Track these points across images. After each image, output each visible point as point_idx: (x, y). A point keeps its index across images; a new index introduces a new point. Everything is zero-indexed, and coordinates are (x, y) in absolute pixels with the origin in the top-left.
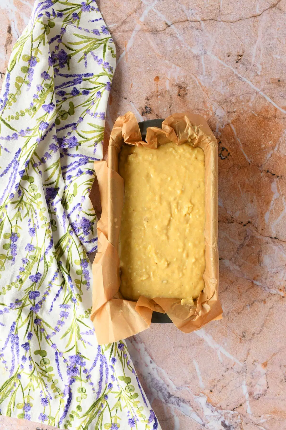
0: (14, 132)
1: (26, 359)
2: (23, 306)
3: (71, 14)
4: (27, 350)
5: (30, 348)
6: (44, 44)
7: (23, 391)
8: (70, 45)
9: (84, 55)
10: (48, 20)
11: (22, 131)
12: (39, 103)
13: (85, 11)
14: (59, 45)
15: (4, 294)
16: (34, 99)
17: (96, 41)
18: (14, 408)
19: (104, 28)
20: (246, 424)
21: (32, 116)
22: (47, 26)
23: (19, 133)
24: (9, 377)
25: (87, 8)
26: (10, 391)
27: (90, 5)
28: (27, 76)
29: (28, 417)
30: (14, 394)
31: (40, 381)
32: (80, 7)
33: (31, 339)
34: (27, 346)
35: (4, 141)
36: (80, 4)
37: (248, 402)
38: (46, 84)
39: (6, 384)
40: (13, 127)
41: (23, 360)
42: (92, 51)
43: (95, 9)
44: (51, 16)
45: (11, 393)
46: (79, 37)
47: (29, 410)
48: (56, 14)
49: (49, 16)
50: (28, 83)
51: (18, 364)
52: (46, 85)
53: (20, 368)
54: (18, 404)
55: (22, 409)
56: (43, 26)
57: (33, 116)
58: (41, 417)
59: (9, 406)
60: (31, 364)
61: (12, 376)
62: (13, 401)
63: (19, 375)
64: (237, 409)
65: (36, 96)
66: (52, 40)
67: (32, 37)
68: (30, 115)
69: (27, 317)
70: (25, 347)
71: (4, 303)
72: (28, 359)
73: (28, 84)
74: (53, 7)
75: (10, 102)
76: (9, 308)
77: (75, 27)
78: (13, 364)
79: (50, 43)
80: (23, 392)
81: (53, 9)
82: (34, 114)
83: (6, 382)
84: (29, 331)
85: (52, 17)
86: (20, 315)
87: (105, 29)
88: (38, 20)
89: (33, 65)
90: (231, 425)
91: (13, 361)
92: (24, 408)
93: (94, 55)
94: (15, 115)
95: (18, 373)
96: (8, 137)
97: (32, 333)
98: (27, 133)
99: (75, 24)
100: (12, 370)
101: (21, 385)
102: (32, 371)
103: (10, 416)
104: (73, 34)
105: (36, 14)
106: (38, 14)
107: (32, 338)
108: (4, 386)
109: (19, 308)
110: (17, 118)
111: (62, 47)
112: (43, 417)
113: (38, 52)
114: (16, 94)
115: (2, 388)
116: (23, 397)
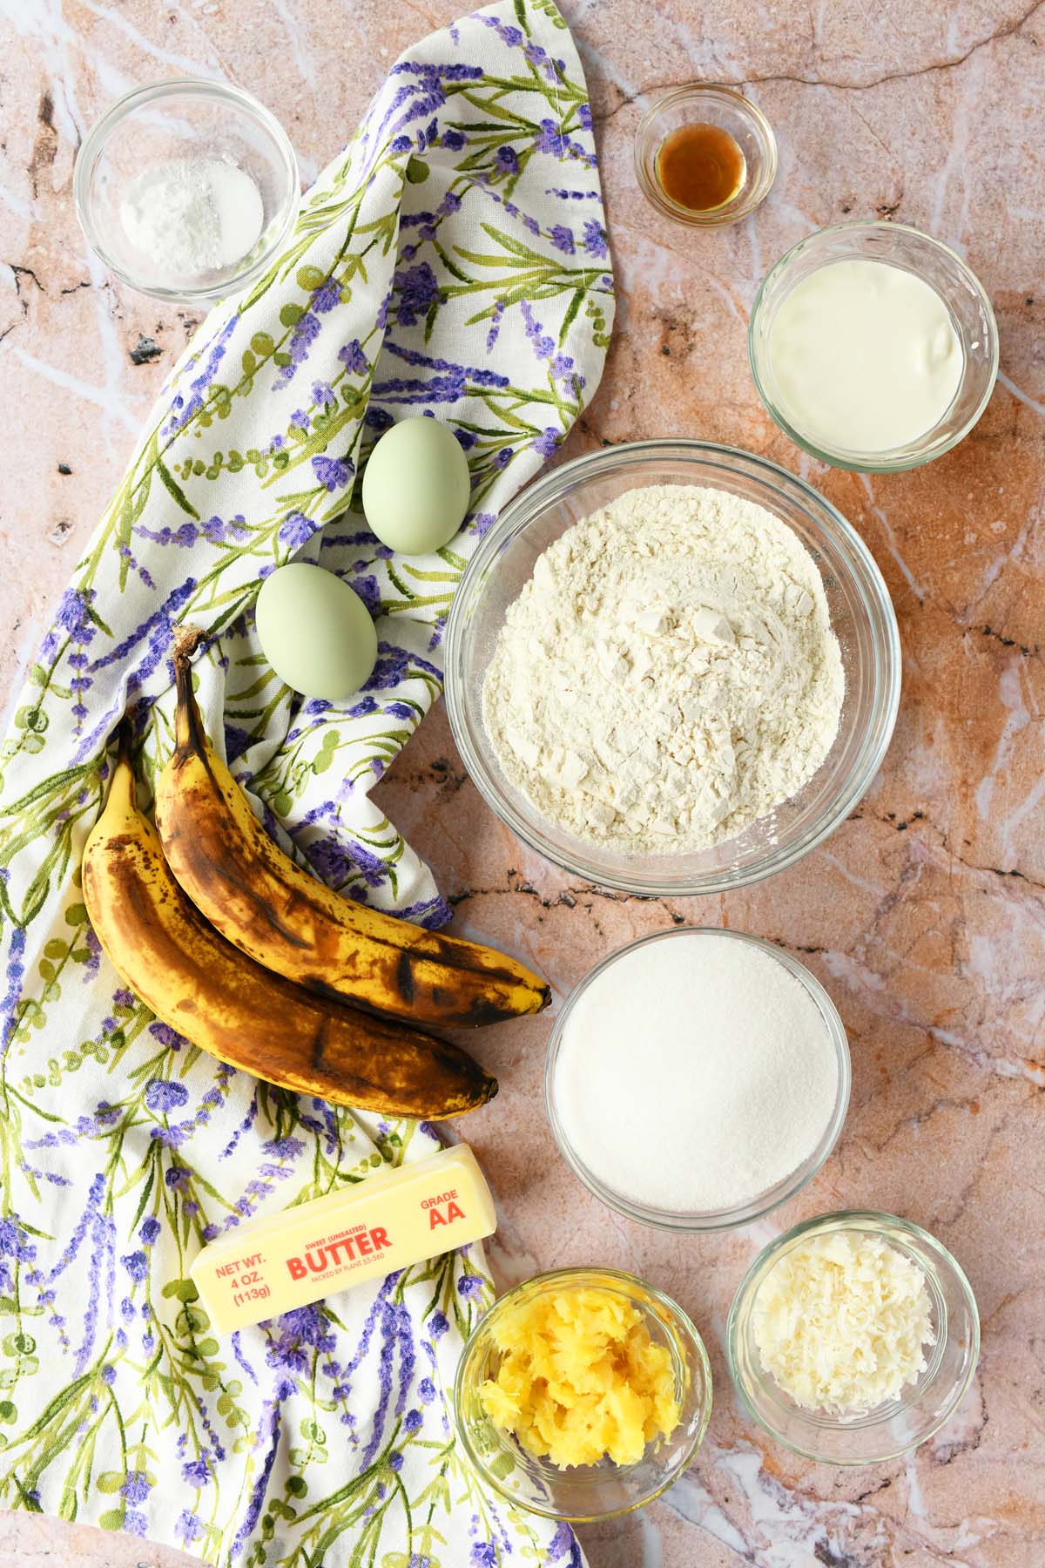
0: (188, 519)
1: (132, 1310)
2: (127, 1124)
4: (138, 1278)
5: (147, 1274)
6: (386, 251)
7: (122, 1426)
8: (460, 258)
9: (496, 305)
11: (217, 521)
12: (305, 447)
15: (57, 1084)
16: (292, 427)
17: (553, 273)
18: (86, 1489)
20: (906, 1552)
21: (265, 480)
23: (203, 524)
24: (74, 1377)
26: (75, 1427)
28: (291, 337)
29: (136, 1522)
30: (90, 1440)
31: (182, 1393)
33: (153, 1241)
34: (140, 1266)
35: (148, 542)
38: (349, 387)
39: (62, 1400)
40: (191, 503)
41: (124, 1311)
43: (582, 153)
45: (77, 1435)
46: (498, 240)
47: (143, 1496)
49: (424, 147)
50: (285, 361)
51: (110, 1326)
52: (348, 391)
53: (114, 1341)
54: (102, 1476)
55: (118, 1493)
57: (270, 482)
58: (182, 1525)
59: (71, 1481)
60: (150, 1332)
61: (83, 1374)
62: (84, 1463)
63: (109, 1371)
64: (874, 1498)
65: (301, 419)
67: (357, 213)
68: (261, 476)
69: (140, 1162)
70: (133, 1266)
71: (59, 1114)
72: (139, 1311)
73: (283, 366)
75: (209, 414)
76: (77, 1132)
78: (89, 1329)
80: (123, 1432)
82: (276, 476)
83: (61, 1396)
84: (147, 1213)
86: (117, 1156)
89: (322, 306)
90: (852, 1558)
91: (88, 1317)
92: (124, 1490)
93: (528, 318)
94: (209, 463)
95: (106, 1361)
96: (166, 531)
97: (158, 1220)
98: (232, 533)
100: (84, 1352)
101: (117, 1407)
102: (152, 1359)
103: (73, 1518)
107: (159, 1238)
108: (55, 1409)
109: (110, 1134)
110: (212, 473)
112: (190, 1525)
113: (358, 271)
114: (236, 390)
115: (48, 1416)
116: (121, 1451)
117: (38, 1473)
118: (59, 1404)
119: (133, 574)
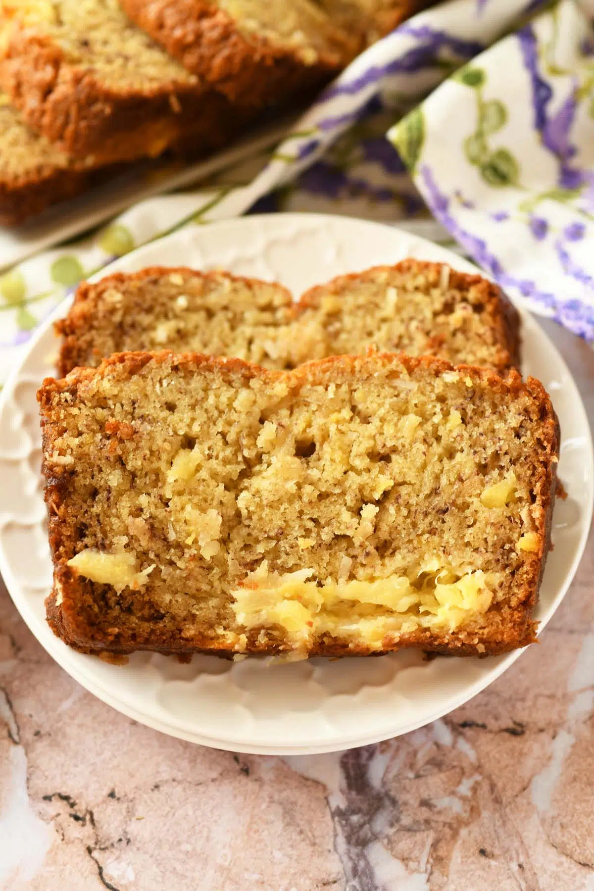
20: (483, 852)
37: (563, 744)
64: (484, 739)
90: (394, 802)
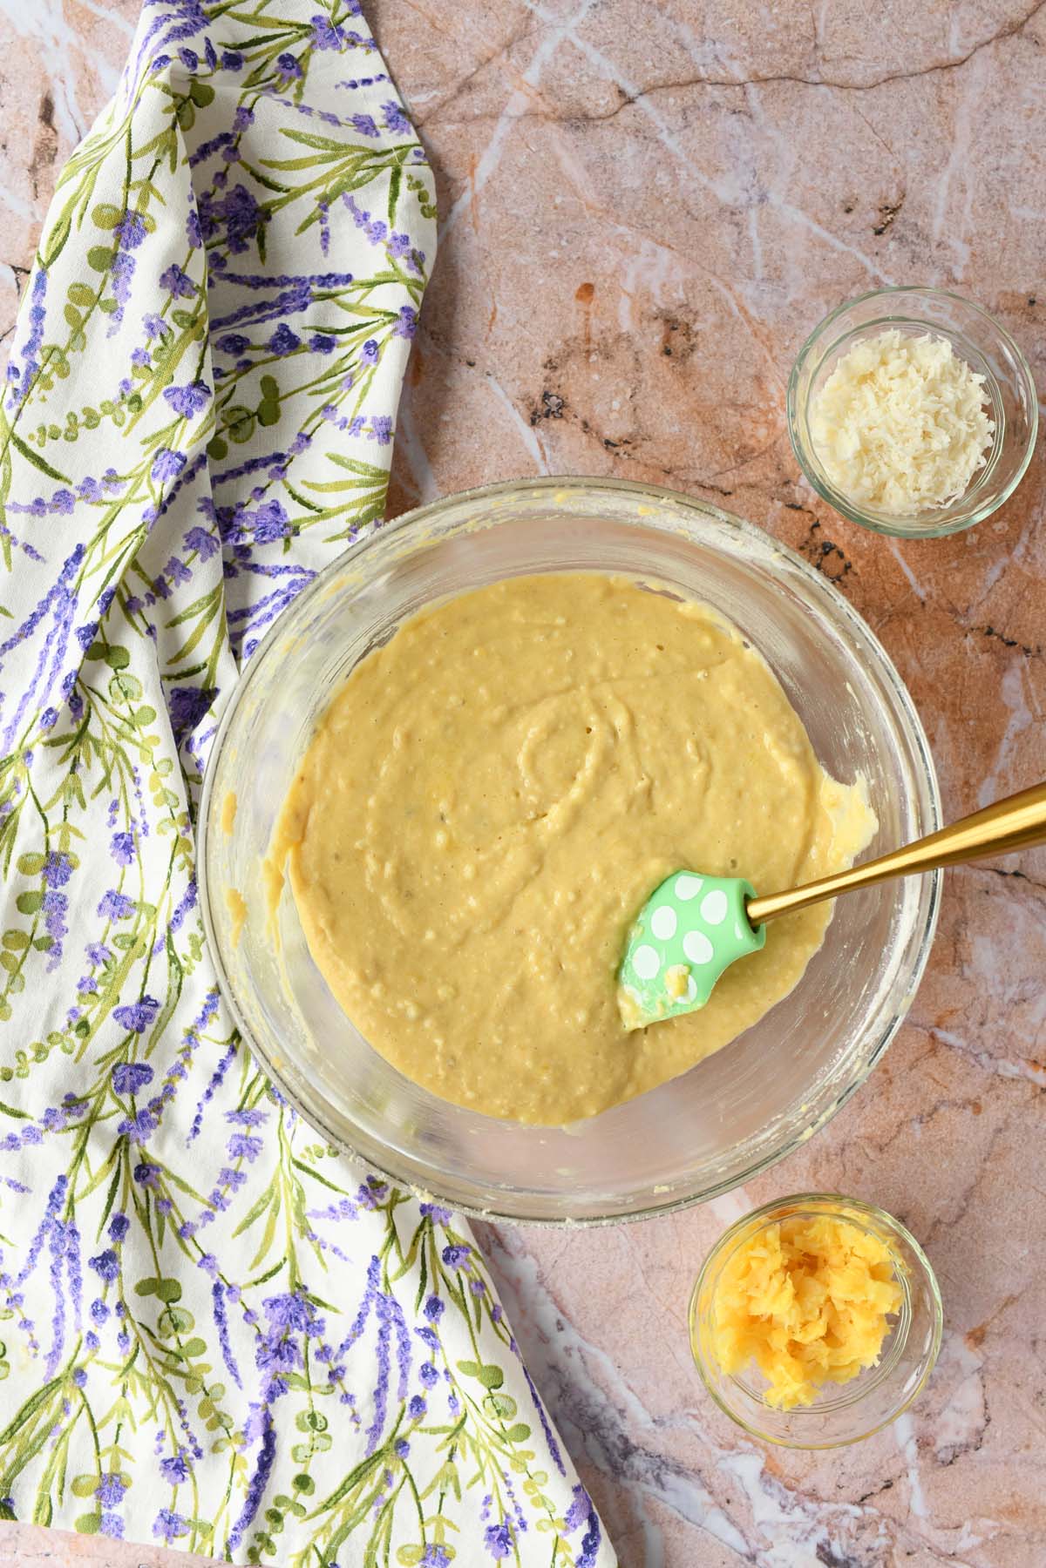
0: (59, 485)
1: (105, 1310)
2: (93, 1118)
3: (272, 57)
4: (109, 1278)
5: (119, 1273)
6: (173, 168)
7: (94, 1430)
8: (269, 169)
9: (319, 206)
10: (191, 80)
11: (90, 481)
12: (152, 382)
13: (324, 49)
14: (227, 169)
15: (25, 1076)
16: (135, 367)
17: (364, 158)
18: (61, 1493)
19: (393, 110)
21: (125, 427)
22: (185, 101)
23: (77, 488)
24: (45, 1379)
25: (330, 37)
26: (47, 1431)
27: (343, 25)
28: (110, 281)
29: (112, 1525)
30: (63, 1444)
31: (160, 1392)
32: (306, 35)
33: (123, 1237)
34: (111, 1265)
35: (23, 516)
36: (308, 22)
38: (181, 313)
39: (34, 1404)
40: (57, 469)
41: (95, 1313)
42: (349, 194)
43: (360, 40)
44: (199, 65)
45: (50, 1439)
46: (302, 141)
47: (119, 1499)
48: (219, 58)
49: (194, 65)
50: (111, 306)
51: (78, 1330)
52: (180, 316)
53: (84, 1344)
54: (76, 1480)
55: (93, 1496)
56: (170, 100)
57: (129, 430)
58: (161, 1524)
59: (45, 1486)
60: (125, 1330)
61: (54, 1378)
62: (58, 1468)
63: (80, 1374)
65: (141, 357)
66: (205, 151)
67: (130, 138)
68: (120, 425)
69: (106, 1157)
70: (103, 1266)
71: (24, 1110)
72: (113, 1311)
73: (112, 312)
74: (206, 31)
75: (48, 376)
76: (42, 1127)
77: (288, 104)
78: (57, 1333)
79: (192, 162)
80: (95, 1435)
81: (208, 41)
82: (134, 421)
83: (33, 1400)
84: (115, 1209)
85: (203, 69)
86: (81, 1153)
87: (400, 116)
88: (152, 78)
89: (131, 242)
91: (56, 1321)
92: (100, 1493)
93: (354, 209)
95: (76, 1363)
96: (39, 502)
97: (126, 1215)
98: (107, 489)
99: (289, 96)
100: (54, 1355)
101: (89, 1409)
102: (129, 1357)
103: (48, 1524)
104: (281, 130)
105: (146, 54)
106: (151, 56)
107: (128, 1233)
108: (27, 1413)
109: (76, 1127)
110: (71, 434)
111: (237, 176)
112: (170, 1523)
113: (151, 195)
114: (68, 347)
115: (20, 1420)
116: (94, 1453)
117: (12, 1479)
118: (31, 1407)
119: (16, 552)
